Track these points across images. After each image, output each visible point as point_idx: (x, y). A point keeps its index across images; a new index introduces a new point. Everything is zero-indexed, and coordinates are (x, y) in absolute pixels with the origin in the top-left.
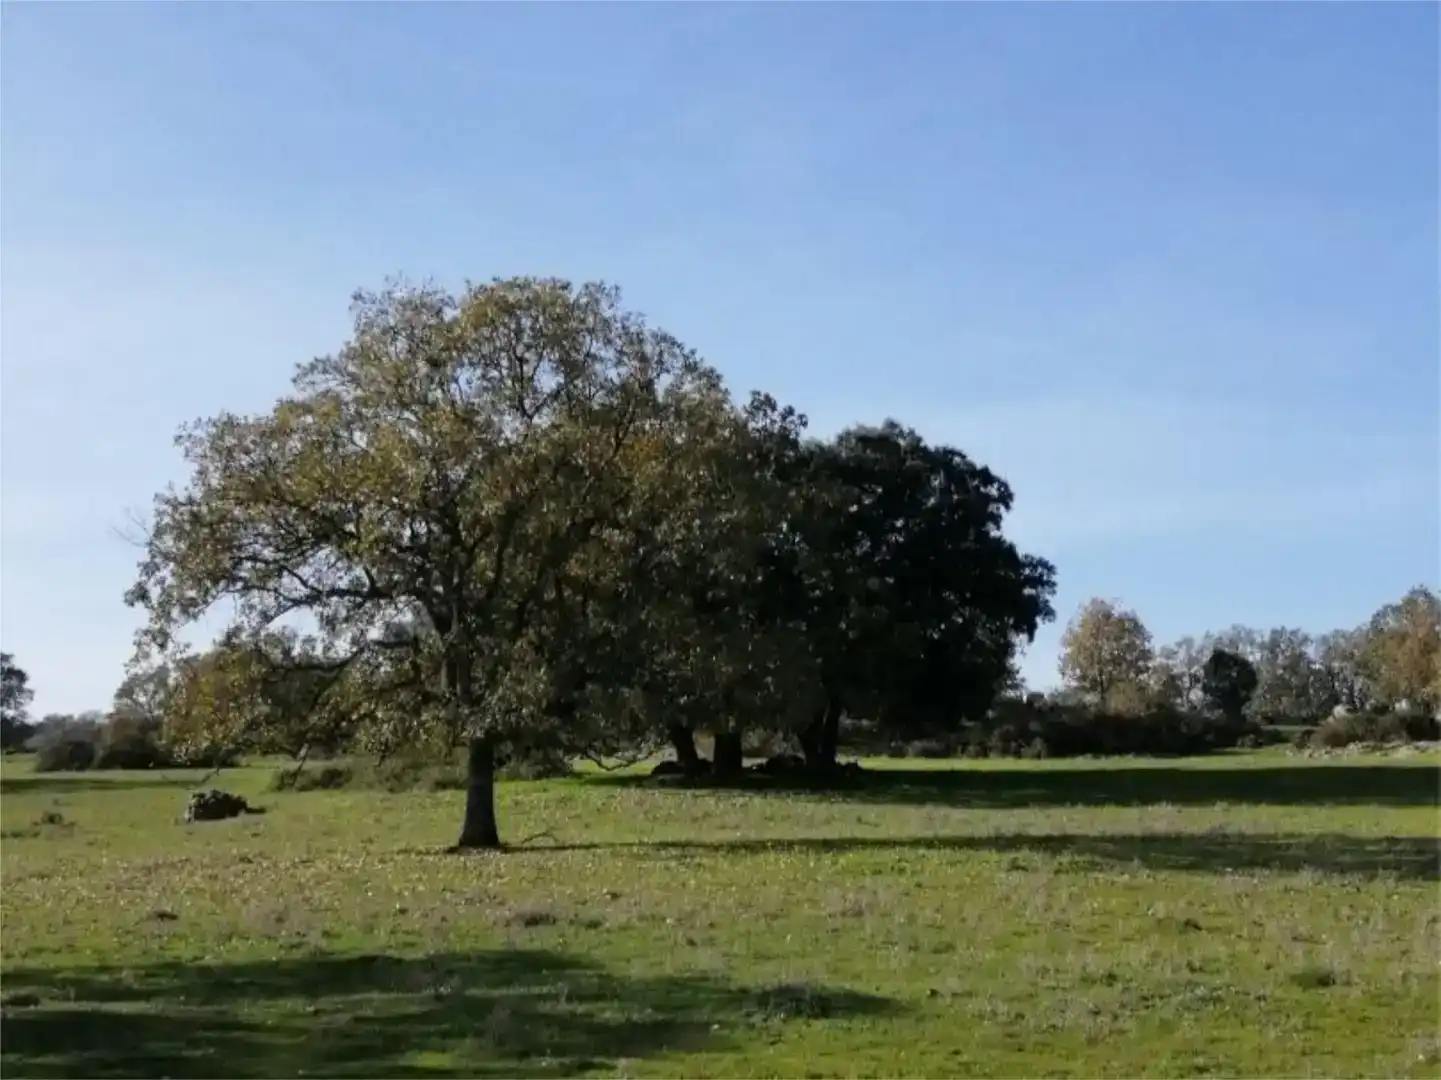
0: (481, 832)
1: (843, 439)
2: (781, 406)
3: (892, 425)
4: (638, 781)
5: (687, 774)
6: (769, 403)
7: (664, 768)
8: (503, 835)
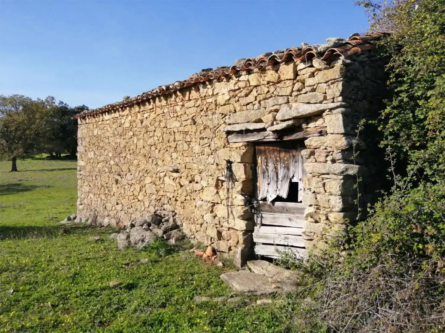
0: (14, 169)
1: (75, 108)
2: (64, 103)
3: (84, 105)
4: (43, 159)
5: (52, 158)
6: (62, 103)
7: (48, 157)
8: (18, 169)
